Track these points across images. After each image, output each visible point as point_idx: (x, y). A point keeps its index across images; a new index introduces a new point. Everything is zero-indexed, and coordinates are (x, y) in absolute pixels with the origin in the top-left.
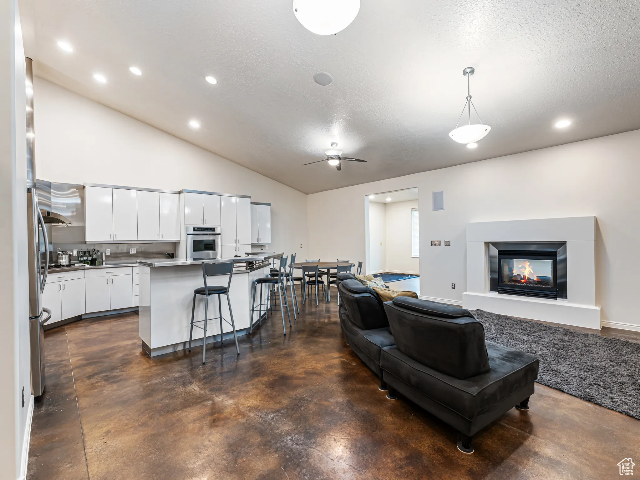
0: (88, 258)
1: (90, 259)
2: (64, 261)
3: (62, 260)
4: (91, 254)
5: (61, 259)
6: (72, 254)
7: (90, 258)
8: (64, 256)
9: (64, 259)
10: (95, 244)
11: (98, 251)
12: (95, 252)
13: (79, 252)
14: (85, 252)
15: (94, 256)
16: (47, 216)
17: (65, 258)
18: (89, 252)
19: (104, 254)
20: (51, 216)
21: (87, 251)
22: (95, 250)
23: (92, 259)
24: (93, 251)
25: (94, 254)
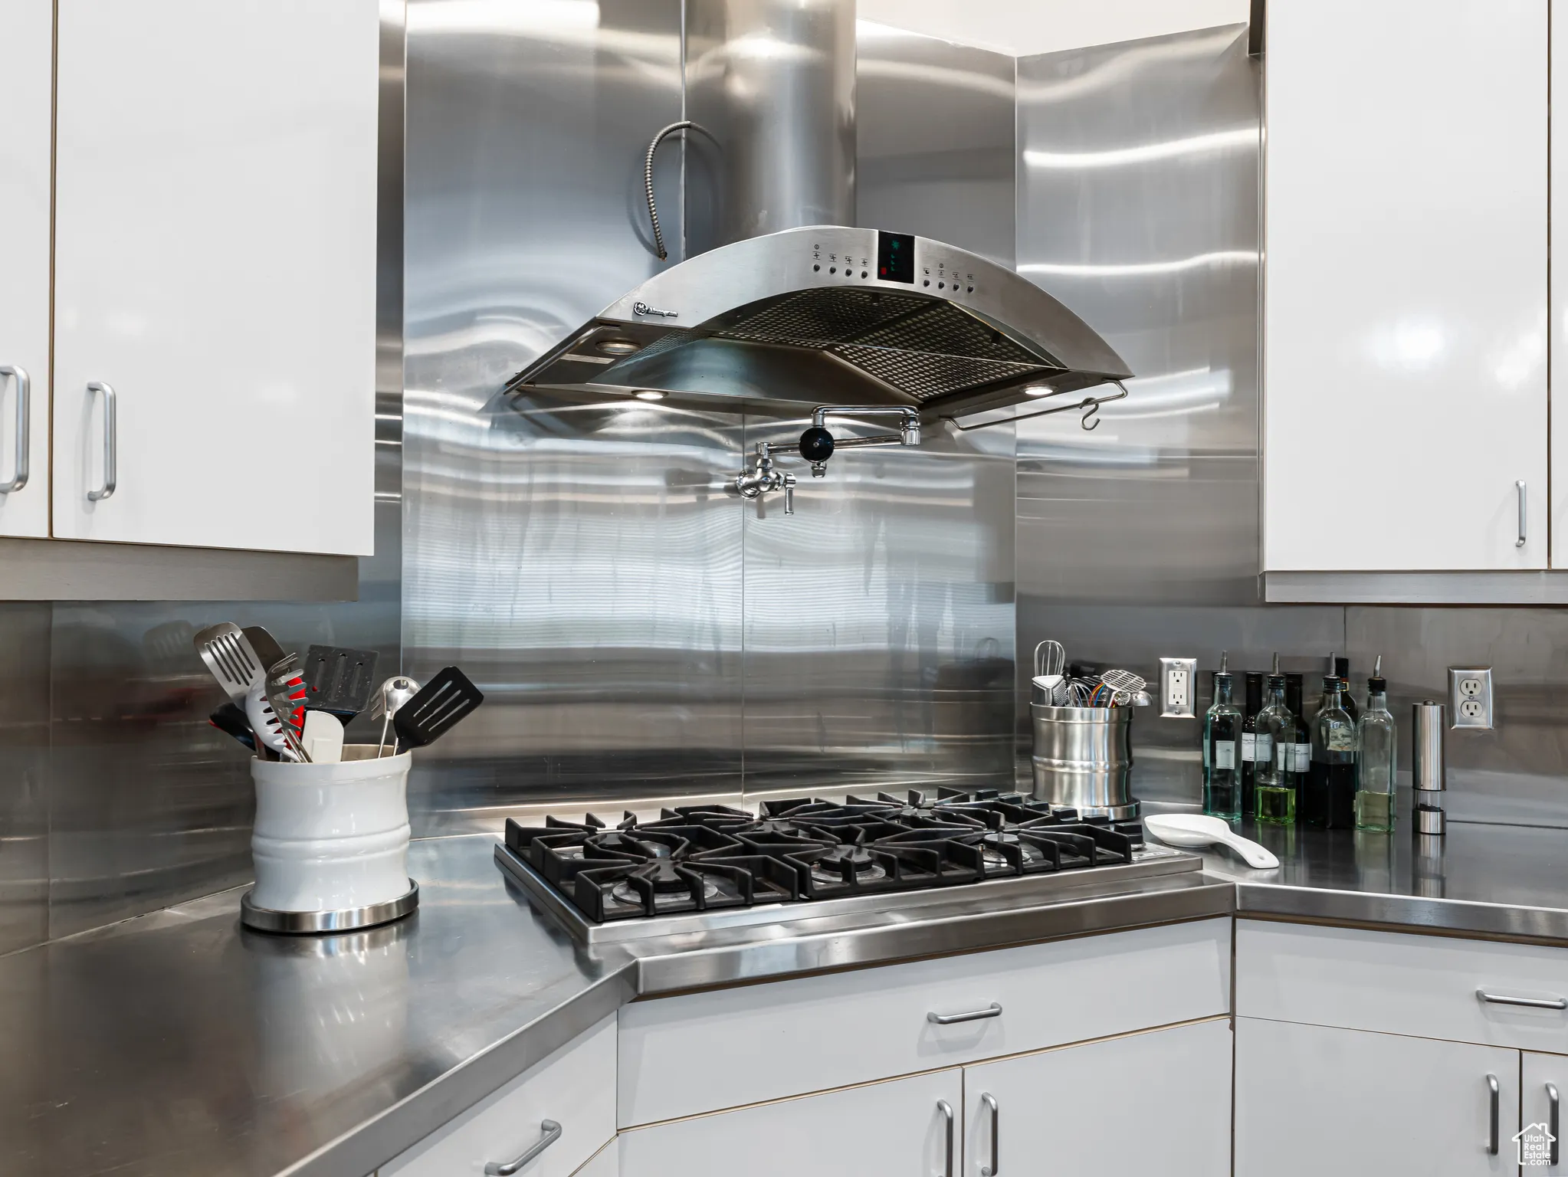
0: (1281, 747)
1: (1298, 757)
2: (1078, 771)
3: (1064, 756)
4: (1308, 702)
5: (1057, 751)
6: (1142, 699)
7: (1301, 748)
8: (1079, 715)
9: (1077, 750)
10: (1346, 605)
11: (1377, 686)
12: (1345, 696)
13: (1205, 683)
14: (1253, 688)
15: (1339, 737)
16: (874, 281)
17: (1089, 736)
18: (1293, 685)
19: (1431, 715)
20: (916, 287)
21: (1275, 684)
22: (1342, 665)
23: (1312, 764)
24: (1330, 685)
25: (1336, 715)
